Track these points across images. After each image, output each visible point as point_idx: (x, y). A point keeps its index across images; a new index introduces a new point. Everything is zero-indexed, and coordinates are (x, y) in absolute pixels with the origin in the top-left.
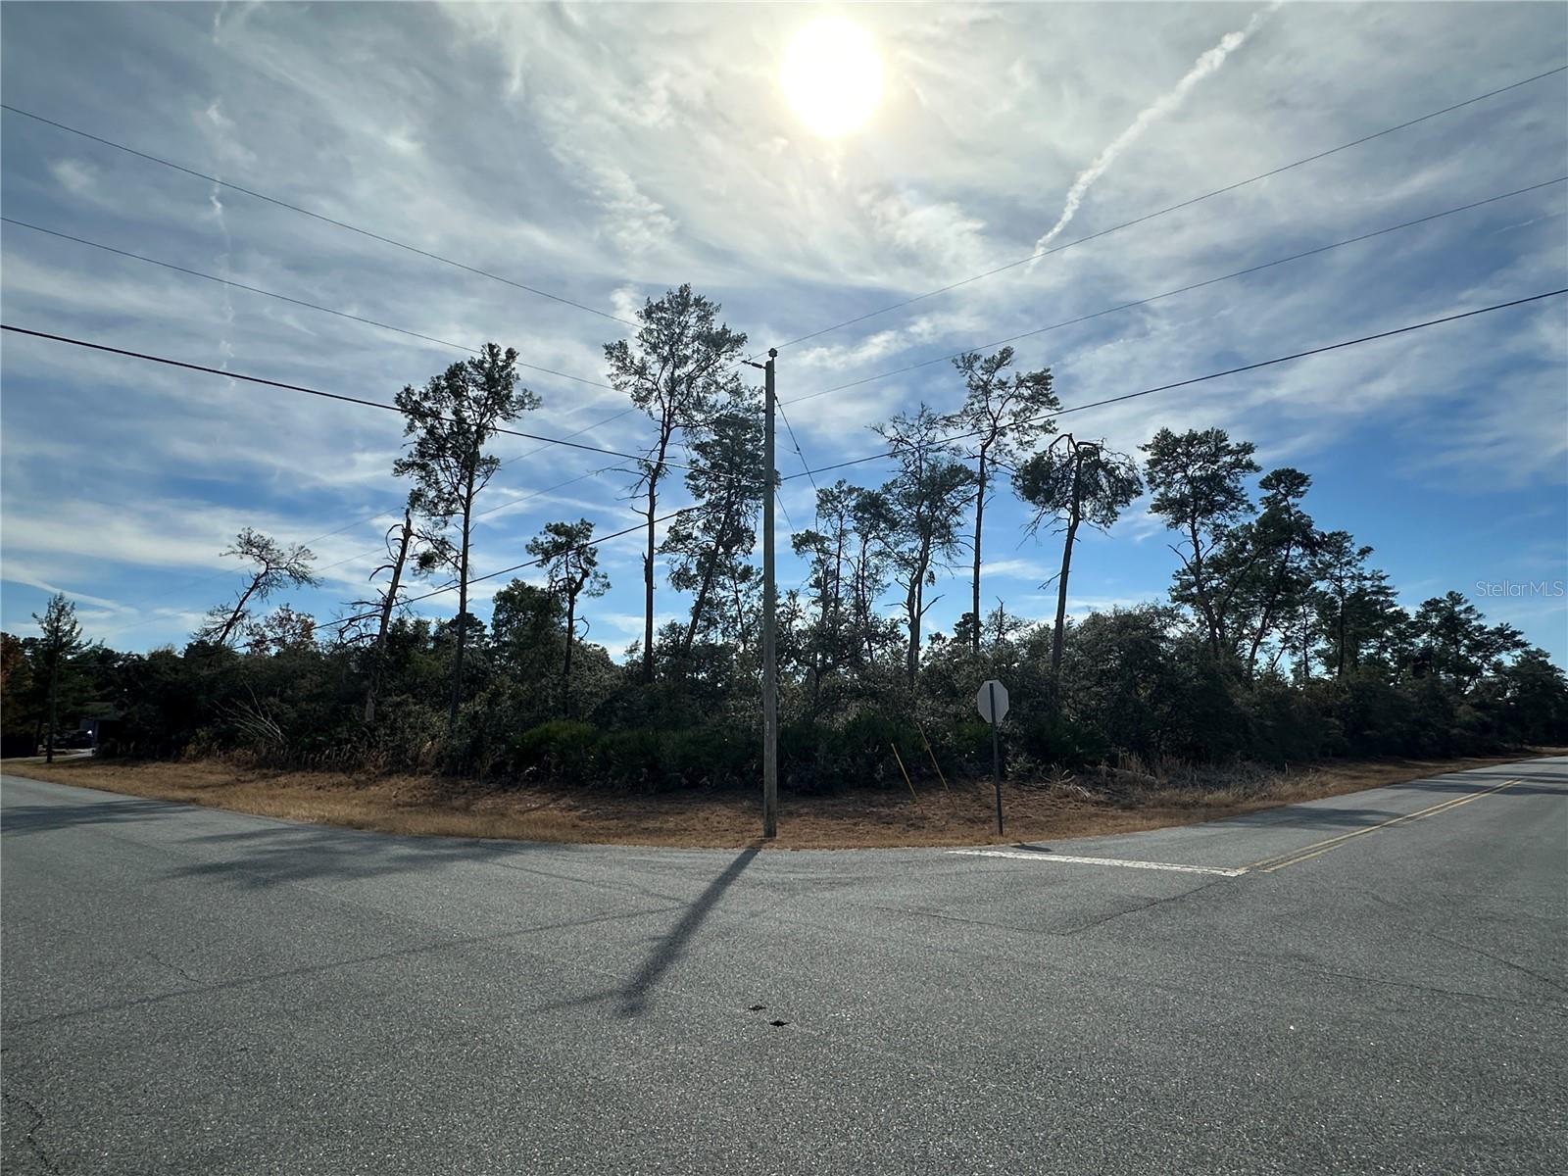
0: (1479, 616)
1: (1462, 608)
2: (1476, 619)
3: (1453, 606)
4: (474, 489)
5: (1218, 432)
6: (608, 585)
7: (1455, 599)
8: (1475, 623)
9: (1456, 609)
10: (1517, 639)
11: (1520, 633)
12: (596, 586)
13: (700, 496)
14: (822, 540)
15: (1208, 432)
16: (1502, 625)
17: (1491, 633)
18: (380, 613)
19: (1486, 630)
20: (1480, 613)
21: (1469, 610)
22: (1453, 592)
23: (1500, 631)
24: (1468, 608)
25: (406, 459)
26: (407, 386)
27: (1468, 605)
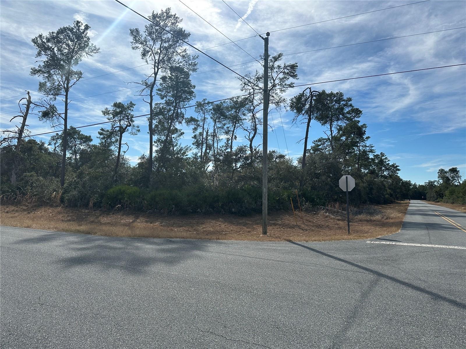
0: (389, 160)
1: (384, 158)
2: (387, 161)
3: (382, 157)
4: (70, 85)
5: (341, 93)
6: (139, 131)
7: (383, 155)
8: (387, 163)
9: (382, 158)
10: (397, 168)
11: (399, 166)
12: (134, 131)
13: (162, 98)
14: (197, 121)
15: (337, 93)
16: (394, 163)
17: (390, 166)
18: (17, 136)
19: (389, 165)
20: (389, 159)
21: (386, 158)
22: (382, 153)
23: (393, 166)
24: (385, 158)
25: (37, 68)
26: (41, 34)
27: (386, 157)
